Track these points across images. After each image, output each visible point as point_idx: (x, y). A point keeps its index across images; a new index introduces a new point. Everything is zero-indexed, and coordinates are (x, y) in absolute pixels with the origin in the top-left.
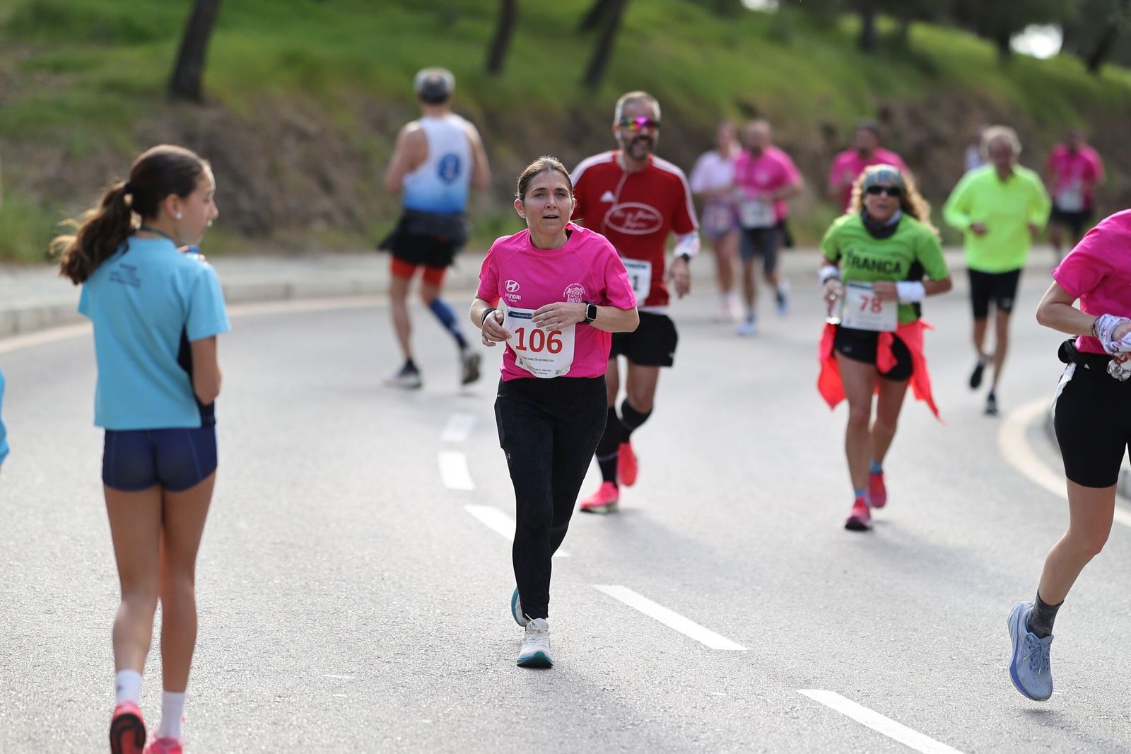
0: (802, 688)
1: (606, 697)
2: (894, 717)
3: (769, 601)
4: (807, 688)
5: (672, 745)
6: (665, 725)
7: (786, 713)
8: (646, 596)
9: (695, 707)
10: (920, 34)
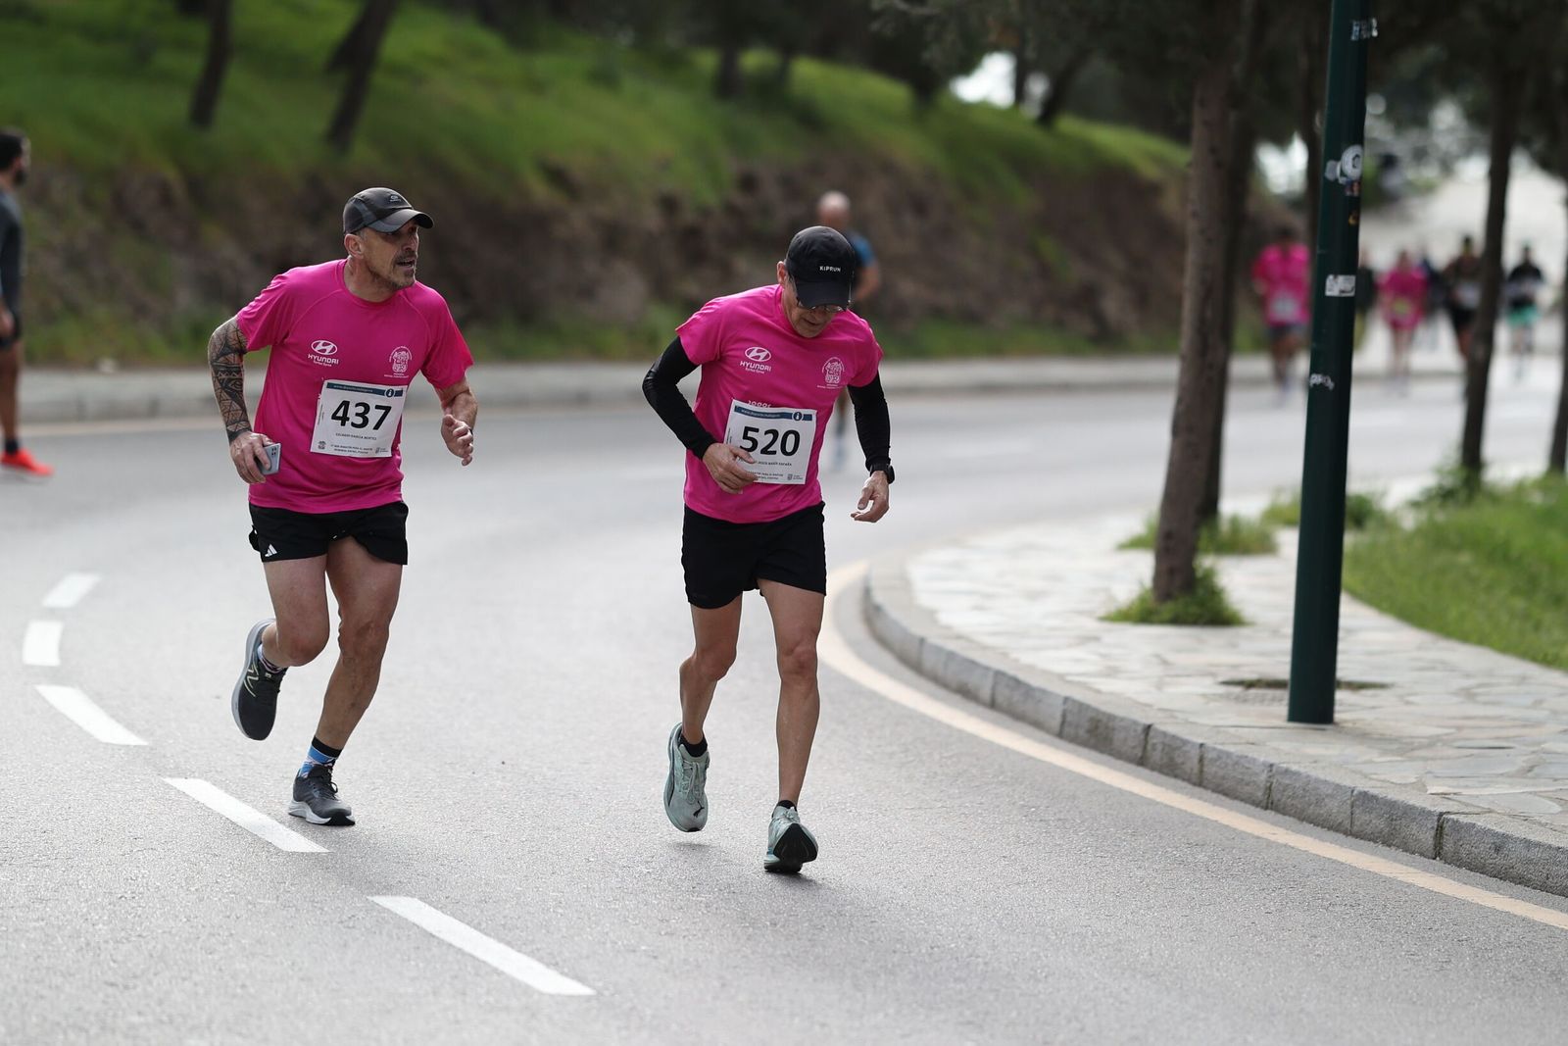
0: (379, 892)
1: (120, 905)
2: (477, 927)
3: (386, 796)
4: (385, 895)
7: (342, 922)
8: (227, 791)
9: (229, 917)
10: (808, 72)
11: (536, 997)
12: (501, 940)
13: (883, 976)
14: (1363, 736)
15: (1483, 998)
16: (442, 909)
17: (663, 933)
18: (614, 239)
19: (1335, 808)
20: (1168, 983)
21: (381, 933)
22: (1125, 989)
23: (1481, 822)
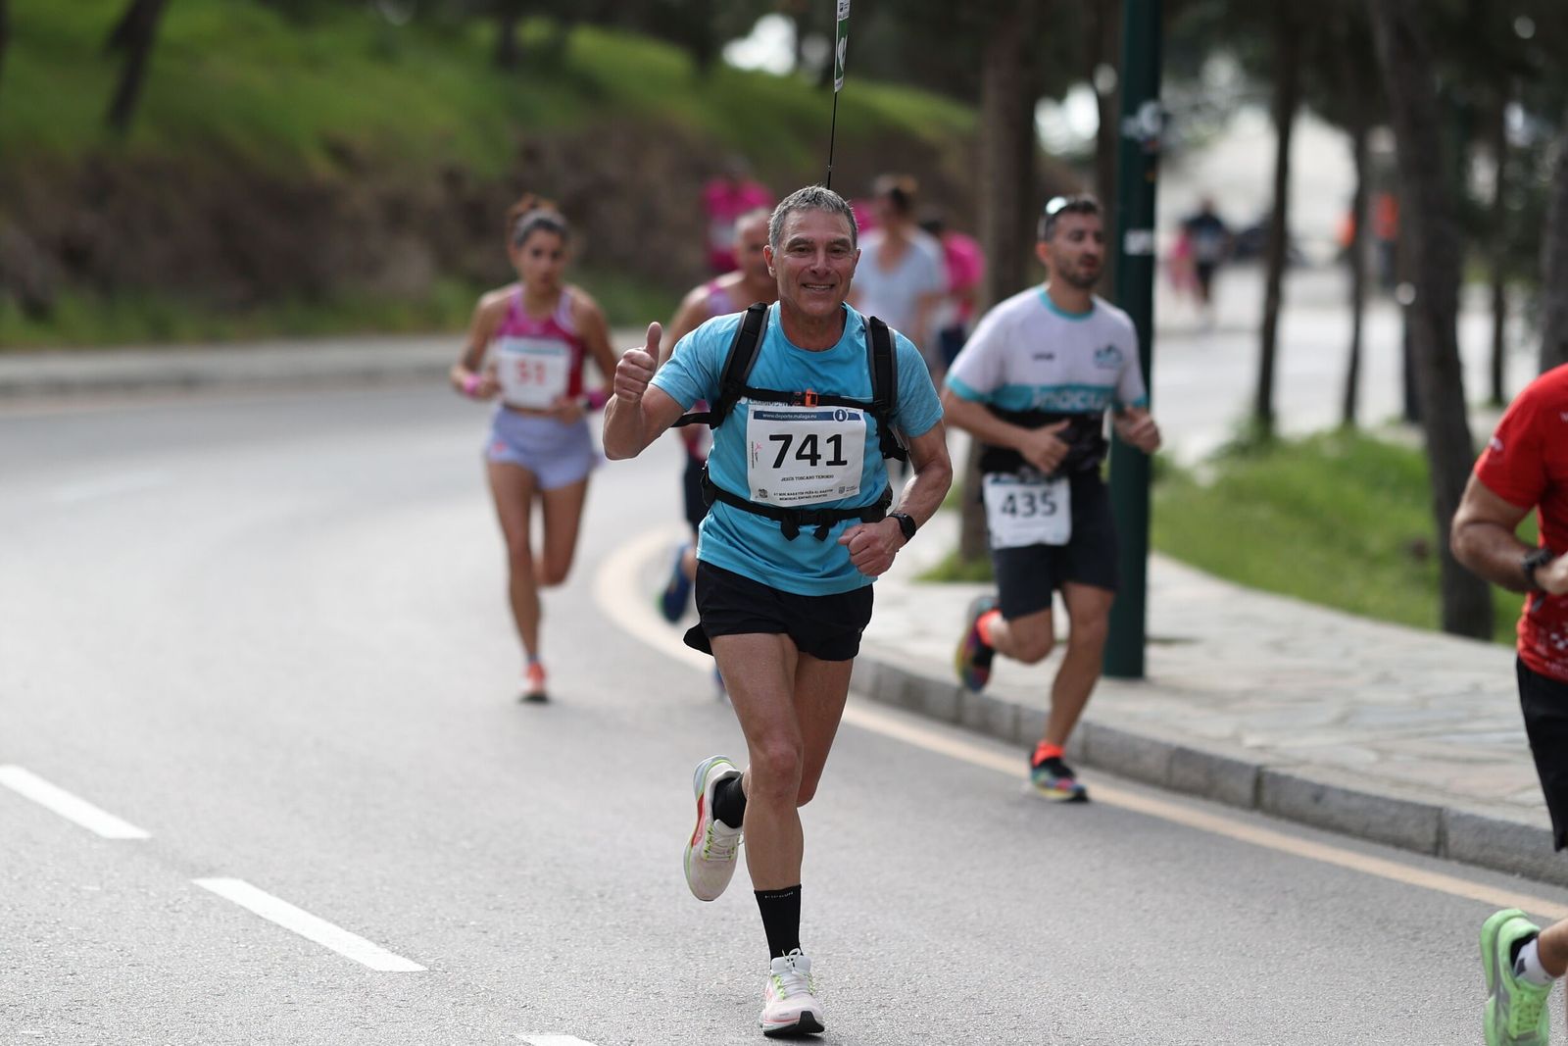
0: (202, 875)
2: (304, 907)
4: (209, 877)
5: (5, 947)
6: (6, 925)
7: (168, 906)
8: (43, 778)
9: (54, 904)
10: (589, 44)
11: (368, 975)
12: (330, 920)
13: (713, 945)
14: (1175, 691)
15: (1313, 948)
16: (268, 890)
17: (491, 908)
18: (398, 214)
19: (1152, 763)
20: (998, 943)
21: (207, 917)
22: (956, 950)
23: (1300, 773)
